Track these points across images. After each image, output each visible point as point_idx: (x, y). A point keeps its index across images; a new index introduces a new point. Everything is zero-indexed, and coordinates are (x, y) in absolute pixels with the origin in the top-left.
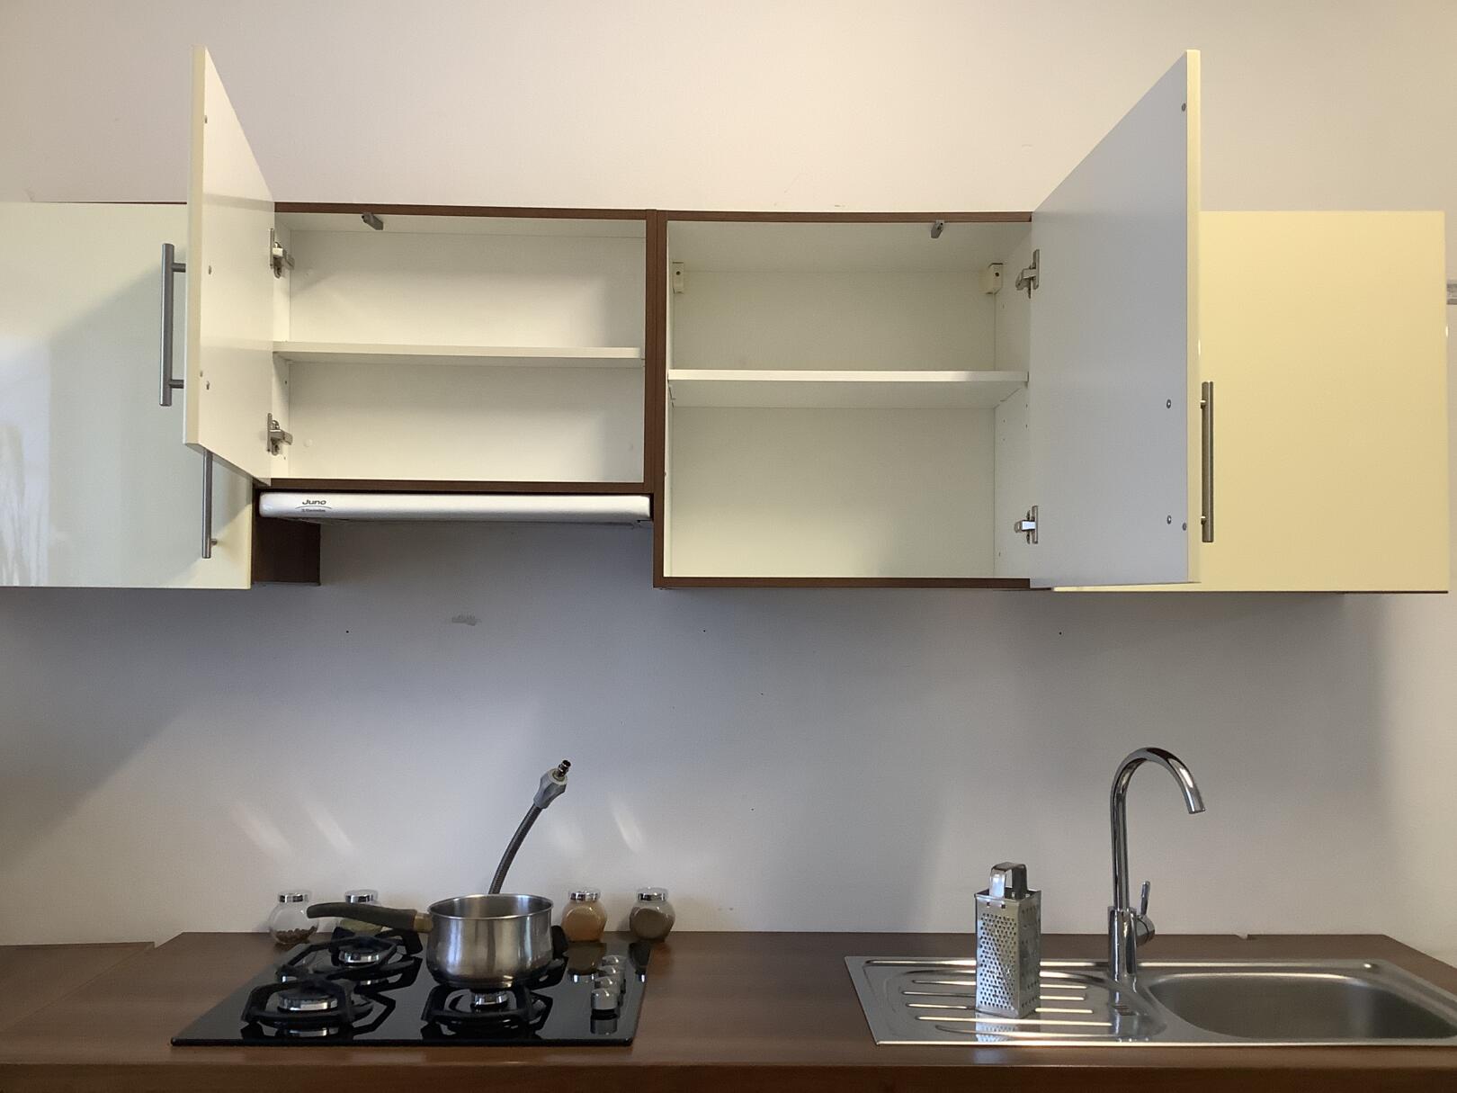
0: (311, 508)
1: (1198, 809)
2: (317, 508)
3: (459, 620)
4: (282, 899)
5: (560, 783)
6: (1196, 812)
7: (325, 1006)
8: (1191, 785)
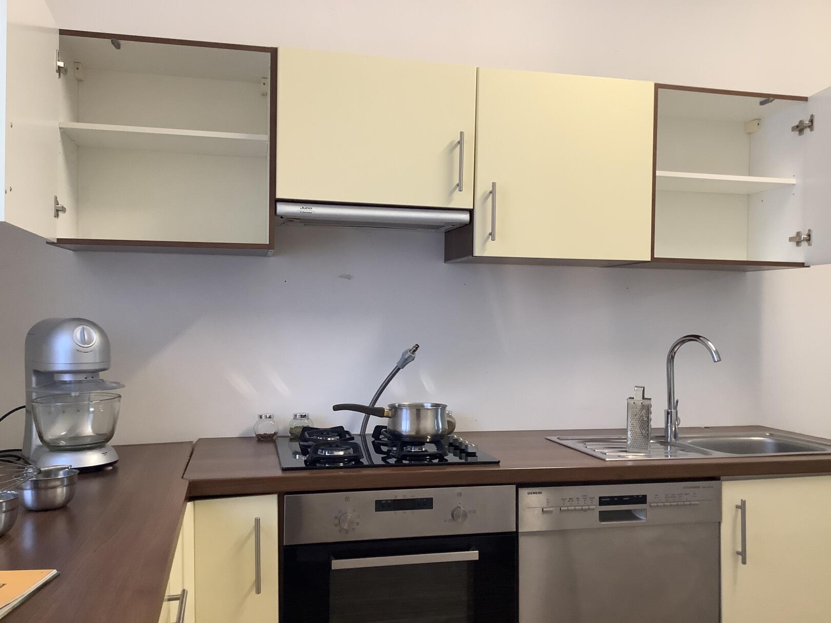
0: (305, 211)
1: (719, 360)
2: (308, 211)
3: (342, 277)
4: (261, 417)
5: (414, 356)
6: (717, 361)
7: (341, 453)
8: (714, 349)
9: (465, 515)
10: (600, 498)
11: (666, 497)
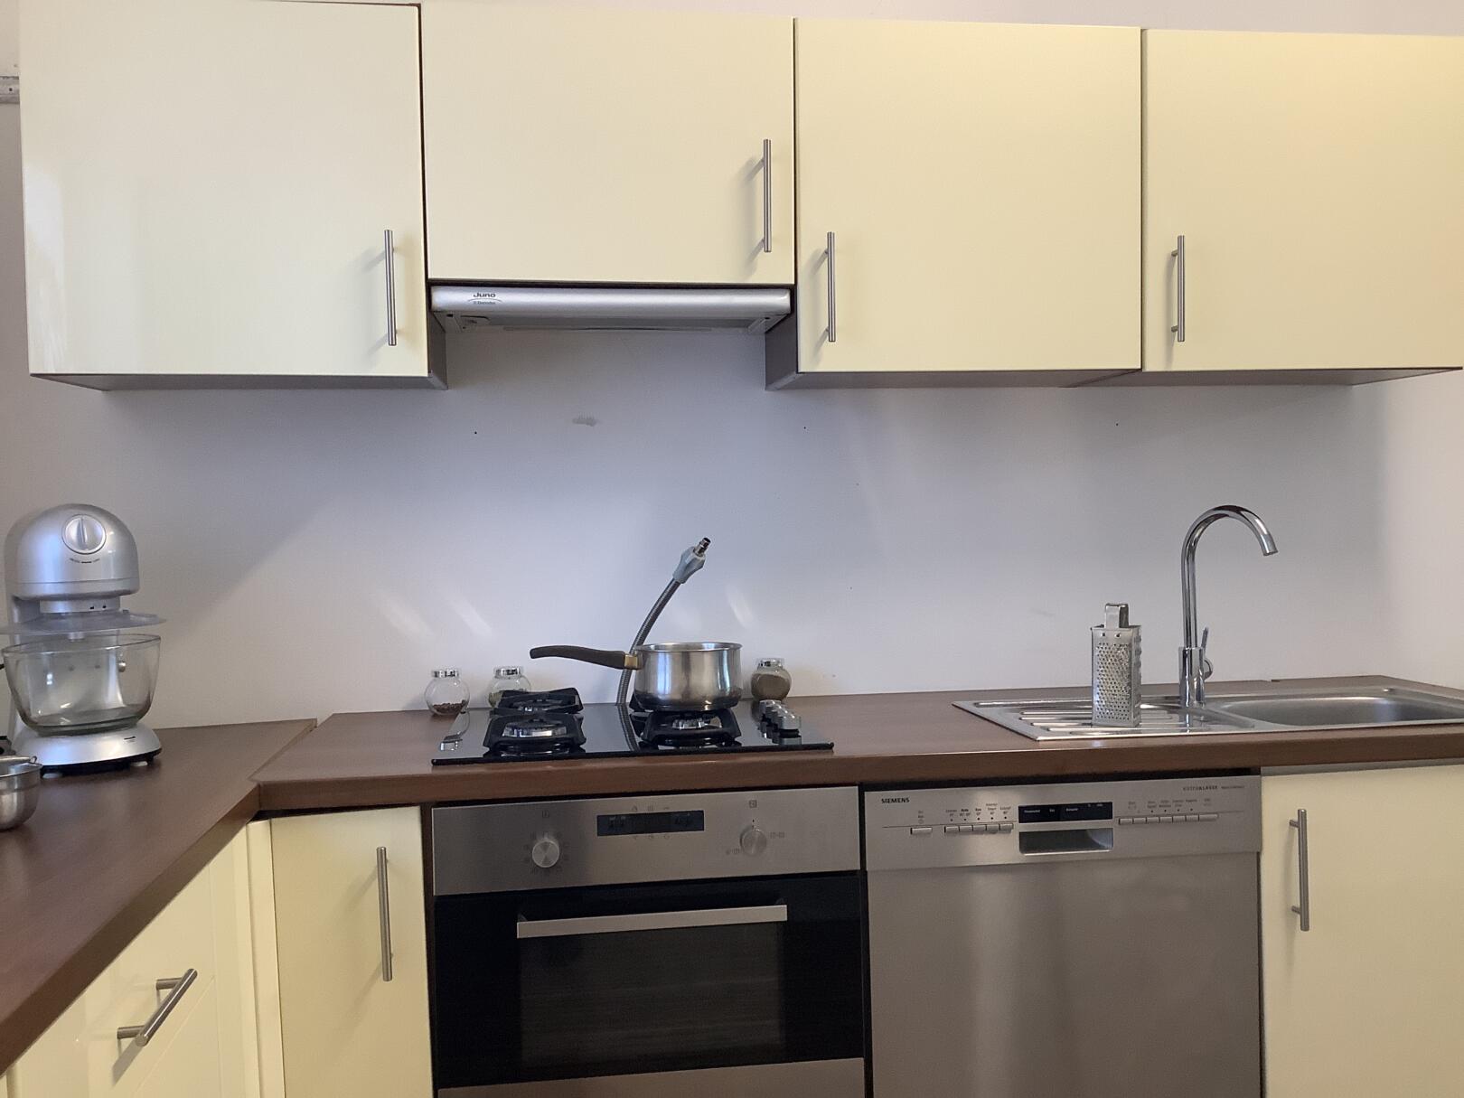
0: (483, 301)
1: (1272, 550)
2: (488, 301)
3: (579, 421)
4: (436, 674)
5: (701, 559)
6: (1269, 554)
8: (1266, 533)
9: (763, 842)
10: (1021, 809)
11: (1150, 807)
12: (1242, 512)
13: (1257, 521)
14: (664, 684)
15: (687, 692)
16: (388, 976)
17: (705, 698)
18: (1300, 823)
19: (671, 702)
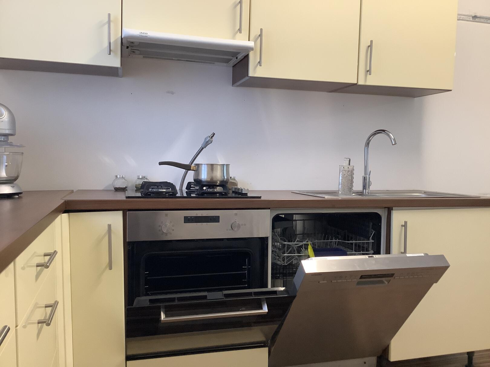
3: (168, 92)
5: (212, 140)
6: (394, 145)
8: (393, 138)
9: (239, 226)
12: (385, 131)
13: (390, 134)
14: (204, 176)
15: (212, 179)
16: (111, 268)
17: (218, 180)
18: (405, 226)
19: (207, 182)
